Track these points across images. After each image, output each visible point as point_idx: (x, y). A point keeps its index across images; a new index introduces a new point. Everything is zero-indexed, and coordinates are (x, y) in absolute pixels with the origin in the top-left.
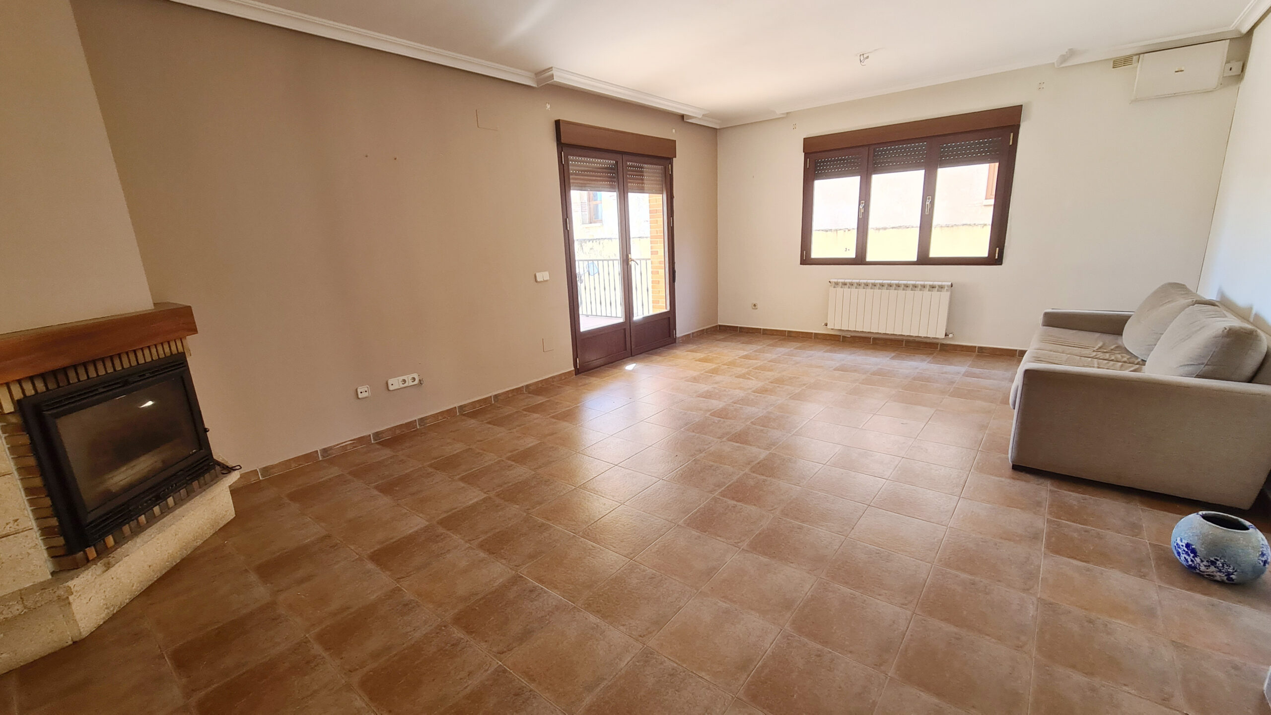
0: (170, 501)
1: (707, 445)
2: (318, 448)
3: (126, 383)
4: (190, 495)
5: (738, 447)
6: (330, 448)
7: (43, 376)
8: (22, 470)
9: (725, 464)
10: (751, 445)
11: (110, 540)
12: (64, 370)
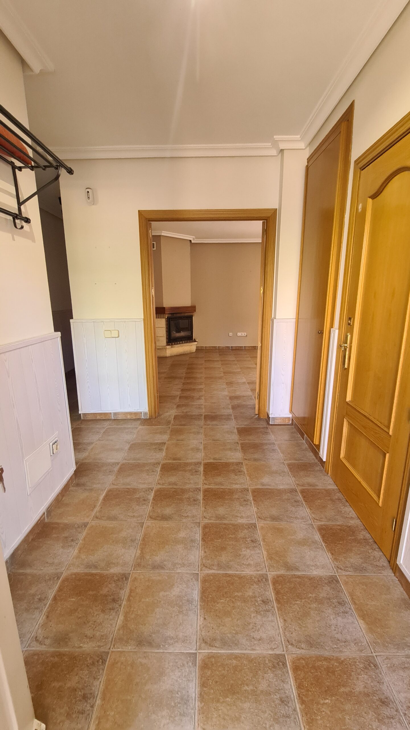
0: (184, 342)
2: (218, 346)
3: (181, 318)
4: (187, 343)
6: (220, 347)
7: (171, 314)
8: (166, 328)
11: (173, 344)
12: (174, 313)
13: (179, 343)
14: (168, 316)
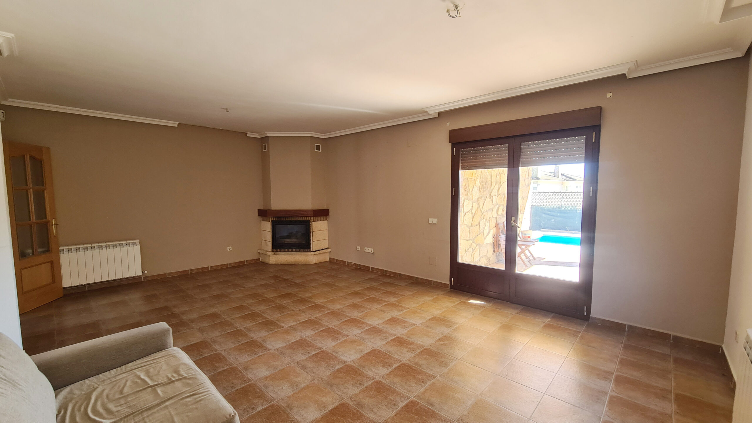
0: (294, 250)
4: (300, 251)
11: (279, 250)
14: (272, 220)
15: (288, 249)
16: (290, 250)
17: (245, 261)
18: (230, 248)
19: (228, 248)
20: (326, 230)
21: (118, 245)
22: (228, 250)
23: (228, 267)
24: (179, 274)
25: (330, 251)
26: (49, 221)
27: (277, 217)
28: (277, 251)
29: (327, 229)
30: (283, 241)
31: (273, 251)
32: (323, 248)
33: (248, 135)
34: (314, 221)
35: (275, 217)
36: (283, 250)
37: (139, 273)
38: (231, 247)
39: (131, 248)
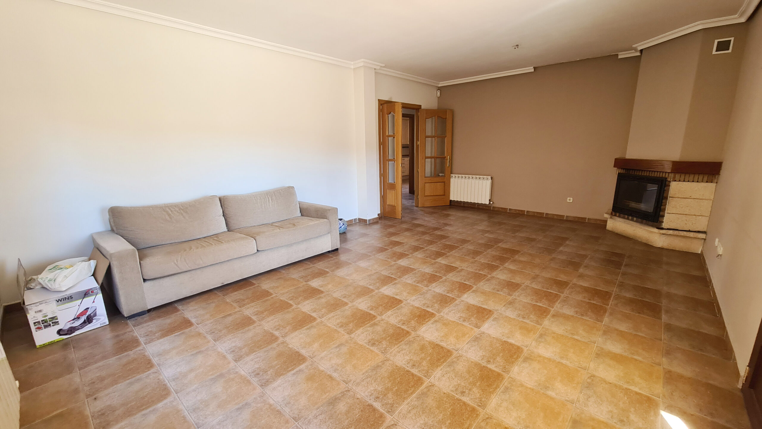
1: (470, 265)
5: (452, 264)
9: (459, 256)
10: (445, 264)
13: (626, 216)
14: (620, 172)
15: (629, 215)
16: (630, 218)
17: (586, 218)
18: (569, 200)
19: (568, 198)
20: (711, 200)
21: (479, 178)
22: (568, 201)
23: (565, 219)
24: (517, 212)
25: (704, 238)
26: (446, 157)
27: (625, 169)
28: (615, 215)
29: (712, 197)
30: (628, 203)
31: (612, 214)
32: (691, 230)
33: (620, 57)
34: (675, 181)
35: (623, 169)
36: (622, 215)
37: (487, 203)
38: (572, 199)
39: (485, 181)
